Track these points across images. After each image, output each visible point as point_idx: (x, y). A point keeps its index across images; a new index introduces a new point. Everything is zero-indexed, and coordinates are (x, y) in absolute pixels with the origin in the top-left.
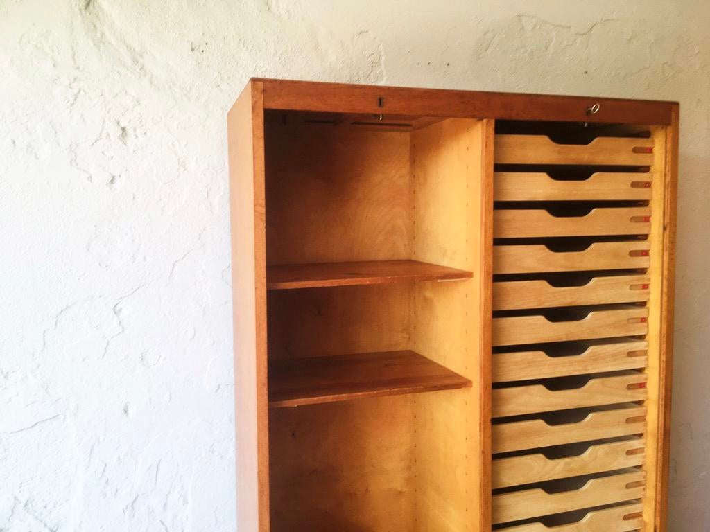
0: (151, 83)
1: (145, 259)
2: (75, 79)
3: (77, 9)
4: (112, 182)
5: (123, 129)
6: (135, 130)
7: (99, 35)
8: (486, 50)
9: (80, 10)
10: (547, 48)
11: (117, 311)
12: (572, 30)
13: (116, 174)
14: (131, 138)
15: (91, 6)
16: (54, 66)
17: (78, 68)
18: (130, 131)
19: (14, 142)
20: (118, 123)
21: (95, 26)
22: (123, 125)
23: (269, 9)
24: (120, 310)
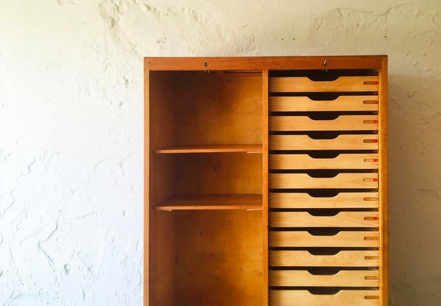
0: (139, 58)
1: (134, 141)
2: (106, 59)
3: (107, 28)
4: (121, 104)
5: (127, 81)
6: (132, 81)
7: (117, 39)
8: (318, 29)
9: (109, 28)
10: (358, 25)
11: (121, 165)
12: (375, 13)
13: (123, 101)
14: (130, 85)
15: (114, 26)
16: (97, 53)
17: (108, 54)
18: (130, 81)
19: (80, 88)
20: (124, 78)
21: (116, 35)
22: (126, 78)
23: (196, 19)
24: (123, 165)
